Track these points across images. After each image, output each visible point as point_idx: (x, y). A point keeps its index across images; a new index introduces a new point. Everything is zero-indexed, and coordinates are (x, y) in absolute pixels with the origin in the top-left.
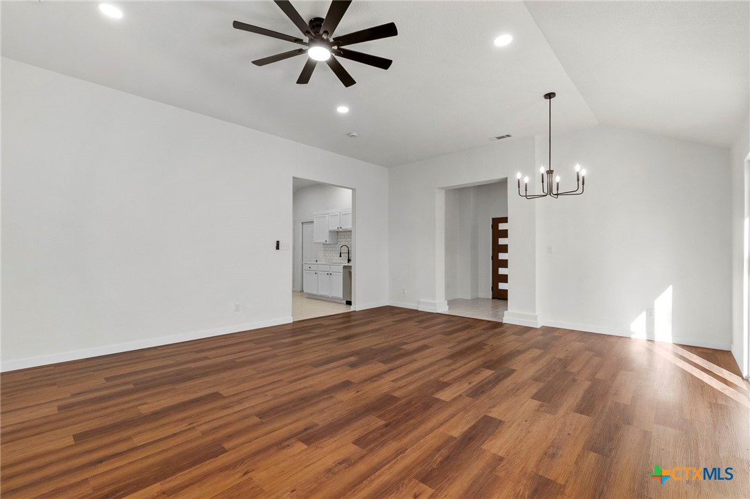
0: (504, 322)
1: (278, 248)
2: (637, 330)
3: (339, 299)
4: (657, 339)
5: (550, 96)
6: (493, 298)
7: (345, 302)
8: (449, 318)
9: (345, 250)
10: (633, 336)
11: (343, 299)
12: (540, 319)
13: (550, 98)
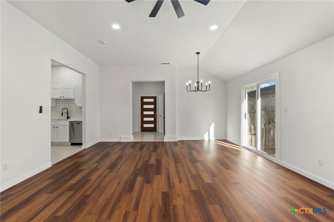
0: (164, 141)
1: (41, 111)
2: (206, 138)
3: (67, 143)
4: (210, 139)
5: (198, 53)
6: (141, 131)
7: (70, 144)
8: (135, 143)
9: (65, 111)
10: (205, 140)
11: (70, 142)
12: (178, 138)
13: (198, 54)
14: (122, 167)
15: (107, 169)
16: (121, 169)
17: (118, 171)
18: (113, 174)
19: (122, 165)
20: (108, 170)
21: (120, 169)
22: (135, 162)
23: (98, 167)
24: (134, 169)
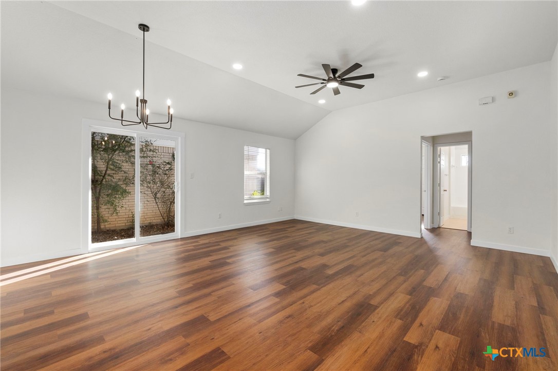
14: (342, 299)
15: (376, 307)
16: (348, 295)
17: (354, 294)
18: (366, 290)
19: (339, 304)
20: (374, 302)
21: (348, 297)
22: (303, 303)
23: (399, 322)
24: (322, 287)
